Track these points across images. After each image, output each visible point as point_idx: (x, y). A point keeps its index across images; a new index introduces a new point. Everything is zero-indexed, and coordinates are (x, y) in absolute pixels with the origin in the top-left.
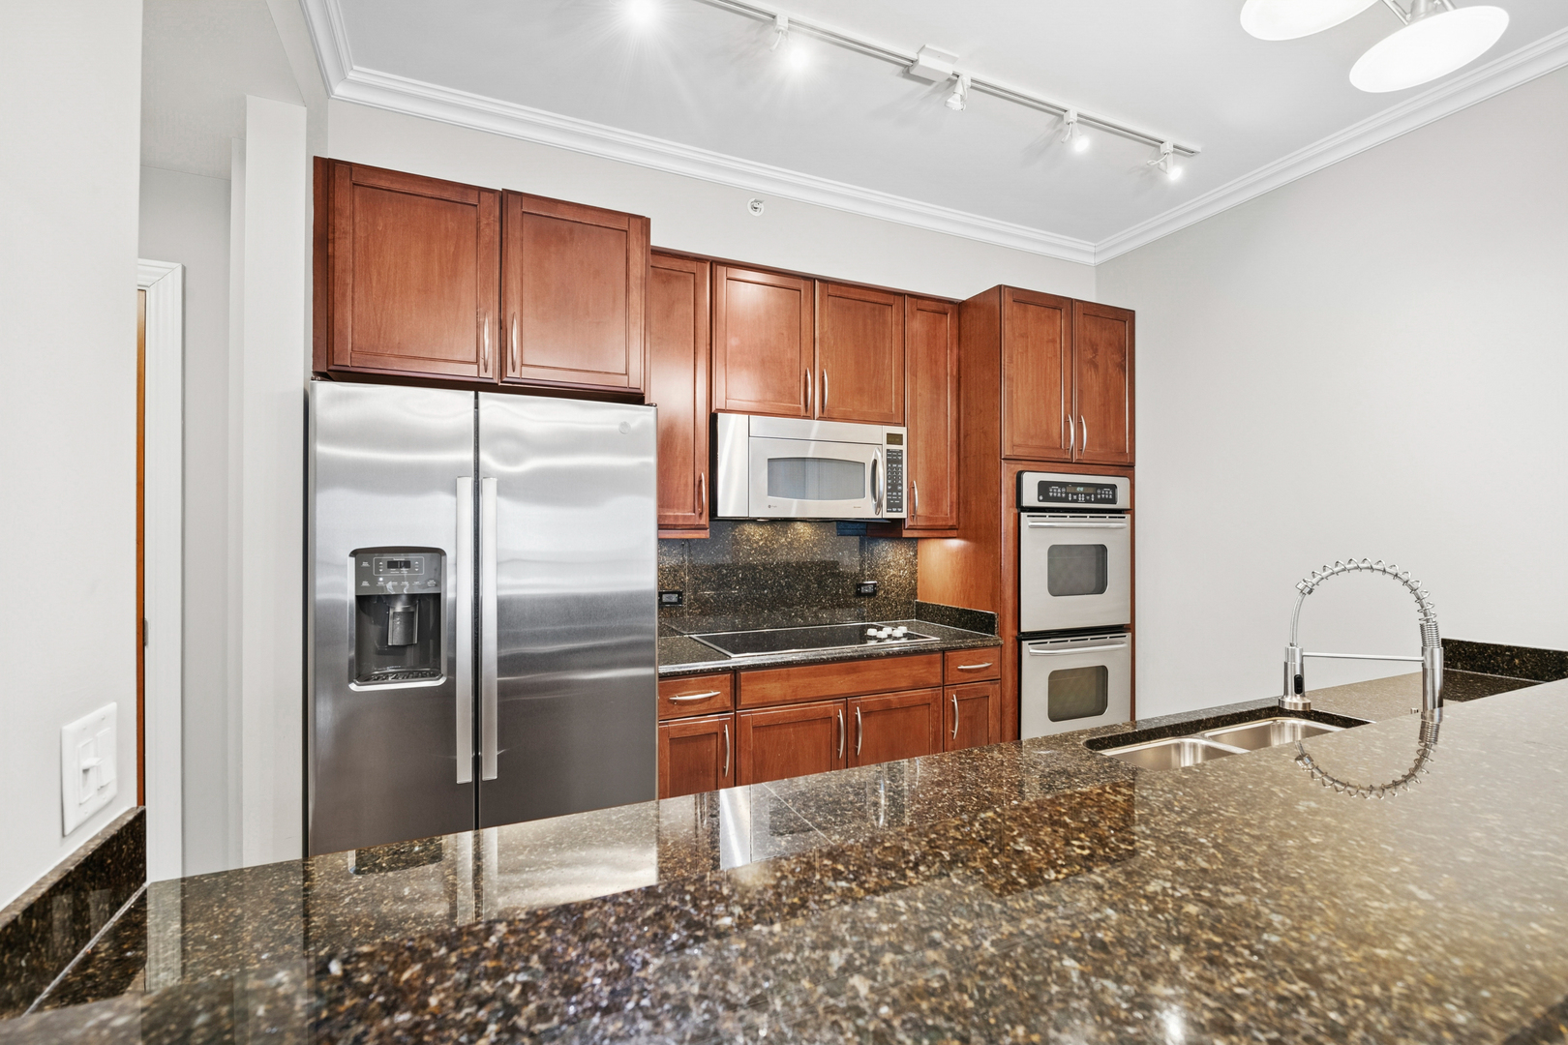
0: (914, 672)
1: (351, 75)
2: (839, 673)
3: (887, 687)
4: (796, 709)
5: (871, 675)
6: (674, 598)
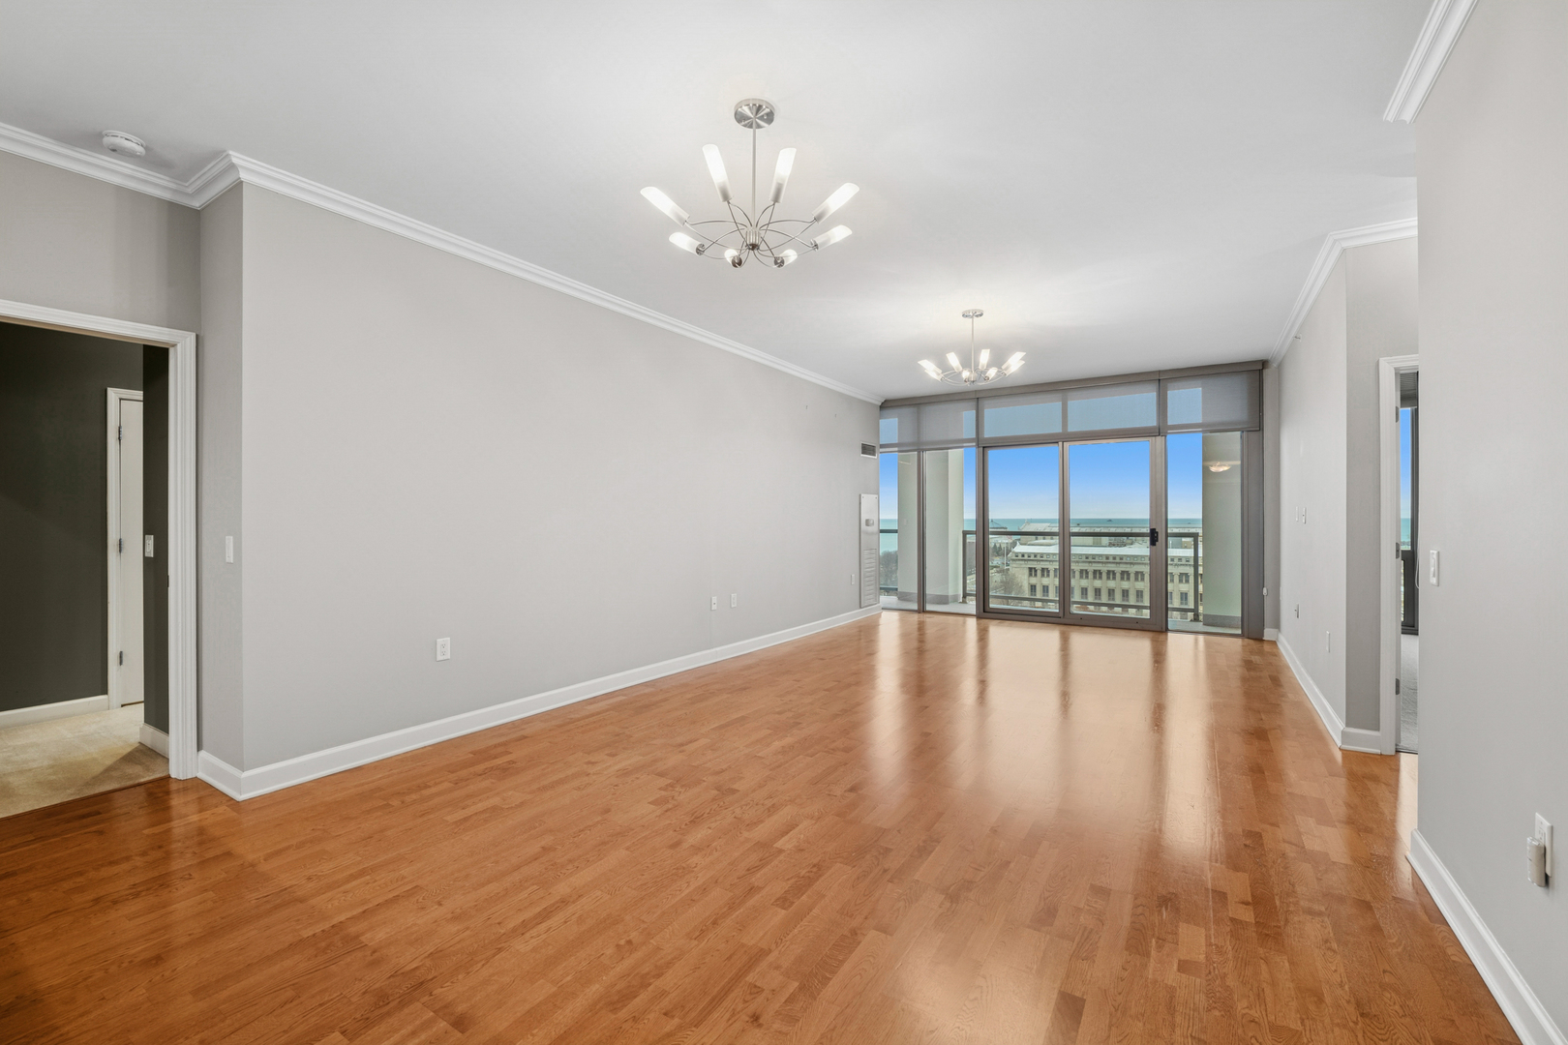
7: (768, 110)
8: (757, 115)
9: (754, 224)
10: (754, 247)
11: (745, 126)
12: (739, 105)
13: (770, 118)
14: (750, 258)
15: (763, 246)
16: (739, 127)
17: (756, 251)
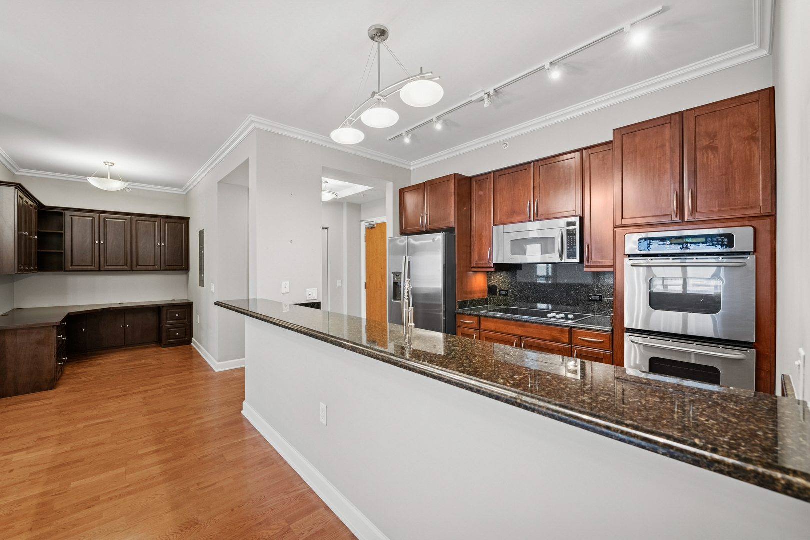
0: (553, 334)
1: (412, 165)
2: (516, 326)
3: (538, 337)
4: (500, 335)
5: (531, 330)
6: (505, 293)
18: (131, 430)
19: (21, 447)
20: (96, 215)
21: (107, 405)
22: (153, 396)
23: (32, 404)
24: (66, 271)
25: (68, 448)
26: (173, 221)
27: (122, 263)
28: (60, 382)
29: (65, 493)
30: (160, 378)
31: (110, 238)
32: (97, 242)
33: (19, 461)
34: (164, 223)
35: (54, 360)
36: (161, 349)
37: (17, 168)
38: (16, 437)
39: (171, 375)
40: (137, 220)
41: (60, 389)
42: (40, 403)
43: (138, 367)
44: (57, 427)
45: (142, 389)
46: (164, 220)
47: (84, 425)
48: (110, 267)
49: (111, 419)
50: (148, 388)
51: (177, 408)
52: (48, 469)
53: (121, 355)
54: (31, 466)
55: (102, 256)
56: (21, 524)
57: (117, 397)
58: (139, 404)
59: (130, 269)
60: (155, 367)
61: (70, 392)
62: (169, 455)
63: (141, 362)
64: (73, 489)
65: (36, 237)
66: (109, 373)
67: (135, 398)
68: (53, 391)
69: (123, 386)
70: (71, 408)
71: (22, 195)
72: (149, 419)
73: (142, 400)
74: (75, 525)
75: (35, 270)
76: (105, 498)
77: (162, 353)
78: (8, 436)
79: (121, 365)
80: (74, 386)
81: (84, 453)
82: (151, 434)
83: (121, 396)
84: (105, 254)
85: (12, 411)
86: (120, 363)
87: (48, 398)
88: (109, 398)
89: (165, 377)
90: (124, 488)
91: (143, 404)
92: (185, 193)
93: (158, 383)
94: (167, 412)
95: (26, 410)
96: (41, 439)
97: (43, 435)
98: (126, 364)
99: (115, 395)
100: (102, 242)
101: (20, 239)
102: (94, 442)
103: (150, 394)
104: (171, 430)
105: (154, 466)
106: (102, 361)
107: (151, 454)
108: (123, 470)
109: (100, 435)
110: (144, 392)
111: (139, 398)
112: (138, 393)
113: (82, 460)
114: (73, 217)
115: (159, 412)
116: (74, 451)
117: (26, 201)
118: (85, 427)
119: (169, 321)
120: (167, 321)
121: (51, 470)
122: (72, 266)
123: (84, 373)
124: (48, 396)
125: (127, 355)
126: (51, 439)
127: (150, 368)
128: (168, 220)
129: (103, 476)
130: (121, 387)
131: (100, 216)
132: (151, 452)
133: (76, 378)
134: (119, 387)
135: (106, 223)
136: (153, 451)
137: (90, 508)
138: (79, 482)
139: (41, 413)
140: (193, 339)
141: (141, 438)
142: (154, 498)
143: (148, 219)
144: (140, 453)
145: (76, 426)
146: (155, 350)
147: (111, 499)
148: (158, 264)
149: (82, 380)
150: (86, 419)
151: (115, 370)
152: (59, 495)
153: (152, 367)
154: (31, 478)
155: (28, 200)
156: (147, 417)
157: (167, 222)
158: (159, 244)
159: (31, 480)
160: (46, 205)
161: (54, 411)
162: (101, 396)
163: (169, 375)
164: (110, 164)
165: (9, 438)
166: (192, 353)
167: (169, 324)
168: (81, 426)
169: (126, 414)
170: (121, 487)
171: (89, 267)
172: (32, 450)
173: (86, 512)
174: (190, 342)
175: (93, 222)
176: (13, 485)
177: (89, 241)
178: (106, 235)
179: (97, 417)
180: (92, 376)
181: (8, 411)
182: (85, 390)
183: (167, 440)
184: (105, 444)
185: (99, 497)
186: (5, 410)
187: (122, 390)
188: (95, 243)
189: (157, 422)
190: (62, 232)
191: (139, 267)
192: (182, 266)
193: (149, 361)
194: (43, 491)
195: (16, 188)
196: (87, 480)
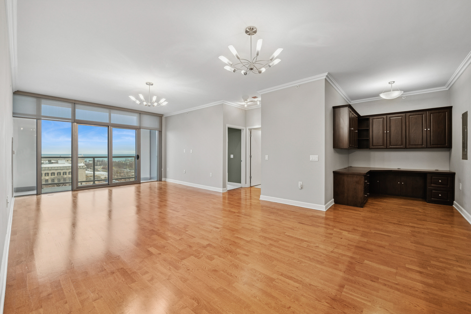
7: (255, 30)
8: (251, 31)
9: (251, 62)
10: (252, 69)
11: (248, 34)
12: (246, 28)
13: (255, 32)
14: (250, 73)
15: (255, 69)
16: (246, 35)
17: (252, 70)
18: (402, 248)
19: (346, 229)
20: (385, 117)
21: (388, 226)
22: (419, 232)
23: (354, 212)
24: (370, 149)
25: (365, 240)
26: (437, 111)
27: (400, 143)
28: (365, 205)
29: (362, 263)
30: (424, 222)
31: (393, 129)
32: (385, 132)
33: (345, 235)
34: (429, 114)
35: (362, 192)
36: (426, 203)
37: (350, 101)
38: (345, 223)
39: (434, 222)
40: (409, 115)
41: (365, 209)
42: (356, 212)
43: (409, 210)
44: (362, 227)
45: (410, 224)
46: (430, 112)
47: (375, 232)
48: (392, 146)
49: (389, 235)
50: (415, 225)
51: (439, 248)
52: (355, 246)
53: (398, 200)
54: (349, 240)
55: (388, 139)
56: (341, 266)
57: (394, 223)
58: (408, 233)
59: (405, 147)
60: (421, 213)
61: (369, 211)
62: (431, 281)
63: (411, 207)
64: (365, 264)
65: (357, 131)
66: (390, 208)
67: (406, 228)
68: (362, 209)
69: (398, 219)
70: (369, 220)
71: (351, 111)
72: (415, 246)
73: (410, 232)
74: (364, 286)
75: (357, 147)
76: (381, 281)
77: (427, 206)
78: (343, 222)
79: (397, 206)
80: (371, 209)
81: (373, 247)
82: (416, 257)
83: (396, 224)
84: (389, 139)
85: (345, 211)
86: (397, 204)
87: (360, 211)
88: (389, 222)
89: (429, 223)
90: (394, 283)
91: (411, 235)
92: (447, 89)
93: (423, 225)
94: (430, 248)
95: (350, 213)
96: (354, 229)
97: (356, 228)
98: (400, 206)
99: (393, 222)
100: (388, 132)
101: (350, 131)
102: (379, 244)
103: (416, 230)
104: (432, 262)
105: (417, 282)
106: (387, 201)
107: (415, 272)
108: (394, 271)
109: (382, 241)
110: (412, 227)
111: (408, 229)
112: (408, 226)
113: (372, 251)
114: (373, 120)
115: (423, 245)
116: (368, 243)
117: (355, 116)
118: (375, 233)
119: (433, 184)
120: (431, 184)
121: (357, 247)
122: (373, 146)
123: (377, 204)
124: (360, 210)
125: (402, 201)
126: (359, 231)
127: (417, 213)
128: (433, 112)
129: (382, 267)
130: (397, 218)
131: (387, 116)
132: (416, 270)
133: (373, 206)
134: (396, 218)
135: (390, 120)
136: (417, 271)
137: (373, 281)
138: (369, 262)
139: (356, 217)
140: (455, 202)
141: (408, 256)
142: (416, 307)
143: (417, 113)
144: (407, 266)
145: (370, 230)
146: (421, 202)
147: (385, 285)
148: (425, 143)
149: (376, 207)
150: (376, 229)
151: (394, 208)
152: (359, 263)
153: (419, 213)
154: (348, 246)
155: (355, 115)
156: (414, 244)
157: (432, 113)
158: (425, 130)
159: (348, 247)
160: (361, 115)
161: (361, 218)
162: (385, 219)
163: (432, 222)
164: (392, 83)
165: (342, 223)
166: (453, 212)
167: (433, 187)
168: (373, 231)
169: (399, 236)
170: (392, 281)
171: (381, 146)
172: (350, 233)
173: (369, 282)
174: (452, 204)
175: (383, 121)
176: (341, 245)
177: (381, 132)
178: (390, 127)
179: (381, 230)
180: (381, 207)
181: (344, 211)
182: (377, 213)
183: (429, 268)
184: (385, 248)
185: (378, 278)
186: (343, 210)
187: (398, 221)
188: (384, 132)
189: (421, 251)
190: (368, 128)
191: (411, 146)
192: (445, 144)
193: (416, 208)
194: (352, 256)
195: (348, 107)
196: (373, 263)
